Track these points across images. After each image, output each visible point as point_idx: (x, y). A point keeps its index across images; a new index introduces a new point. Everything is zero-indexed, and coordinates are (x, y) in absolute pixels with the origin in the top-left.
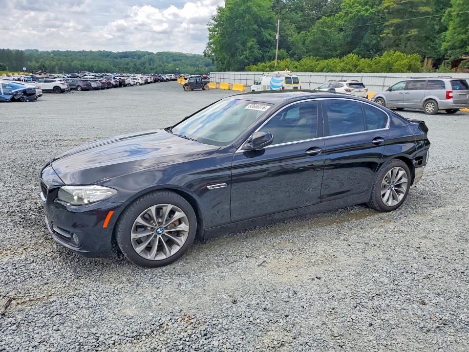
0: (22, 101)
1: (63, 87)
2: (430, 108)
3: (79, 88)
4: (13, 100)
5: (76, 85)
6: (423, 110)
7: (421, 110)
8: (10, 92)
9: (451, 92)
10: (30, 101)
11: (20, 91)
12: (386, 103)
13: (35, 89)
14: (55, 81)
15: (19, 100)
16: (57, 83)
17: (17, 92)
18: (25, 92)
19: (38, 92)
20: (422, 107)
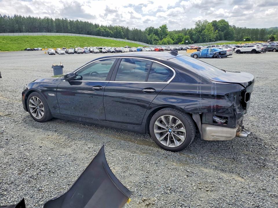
0: (217, 58)
1: (257, 50)
3: (275, 50)
4: (213, 57)
5: (273, 48)
8: (213, 53)
10: (221, 58)
11: (217, 52)
13: (226, 51)
14: (254, 46)
15: (216, 57)
16: (255, 47)
17: (216, 53)
18: (220, 53)
19: (228, 53)
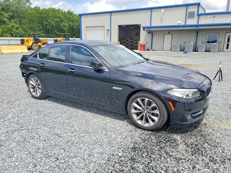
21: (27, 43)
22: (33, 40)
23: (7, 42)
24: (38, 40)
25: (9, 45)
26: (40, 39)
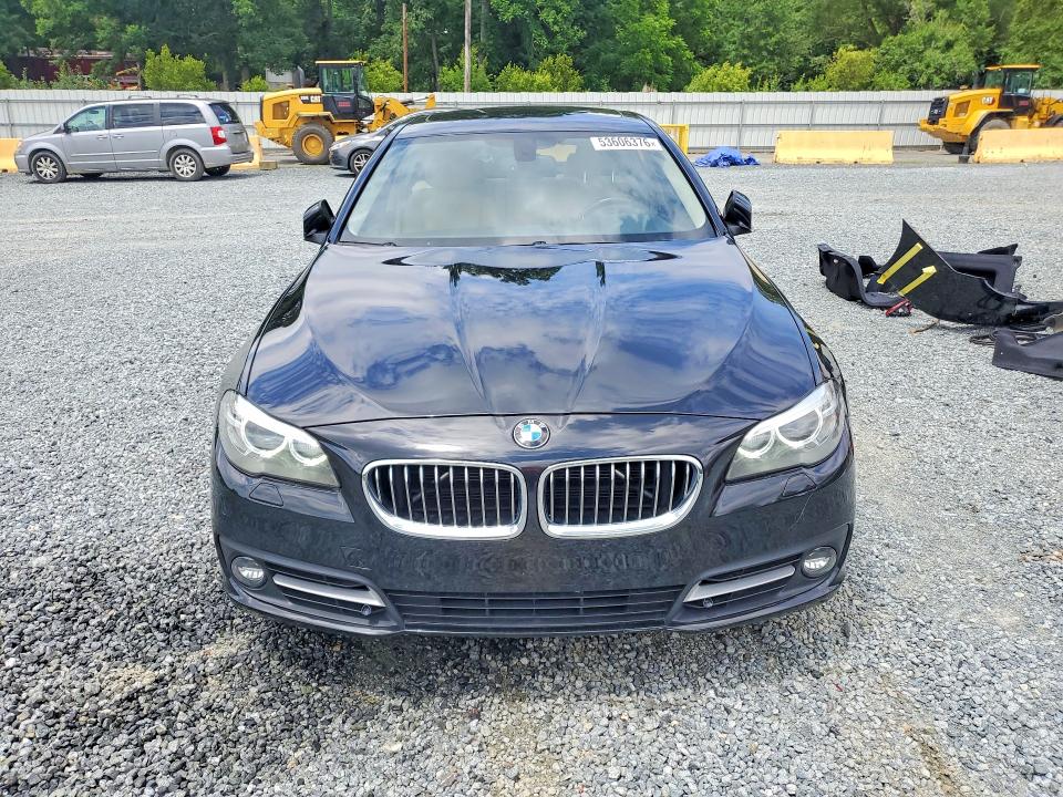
2: (185, 167)
6: (171, 174)
7: (166, 175)
9: (219, 129)
12: (67, 163)
20: (166, 168)
21: (956, 114)
22: (994, 101)
23: (802, 115)
24: (1022, 103)
25: (810, 126)
26: (1036, 94)
